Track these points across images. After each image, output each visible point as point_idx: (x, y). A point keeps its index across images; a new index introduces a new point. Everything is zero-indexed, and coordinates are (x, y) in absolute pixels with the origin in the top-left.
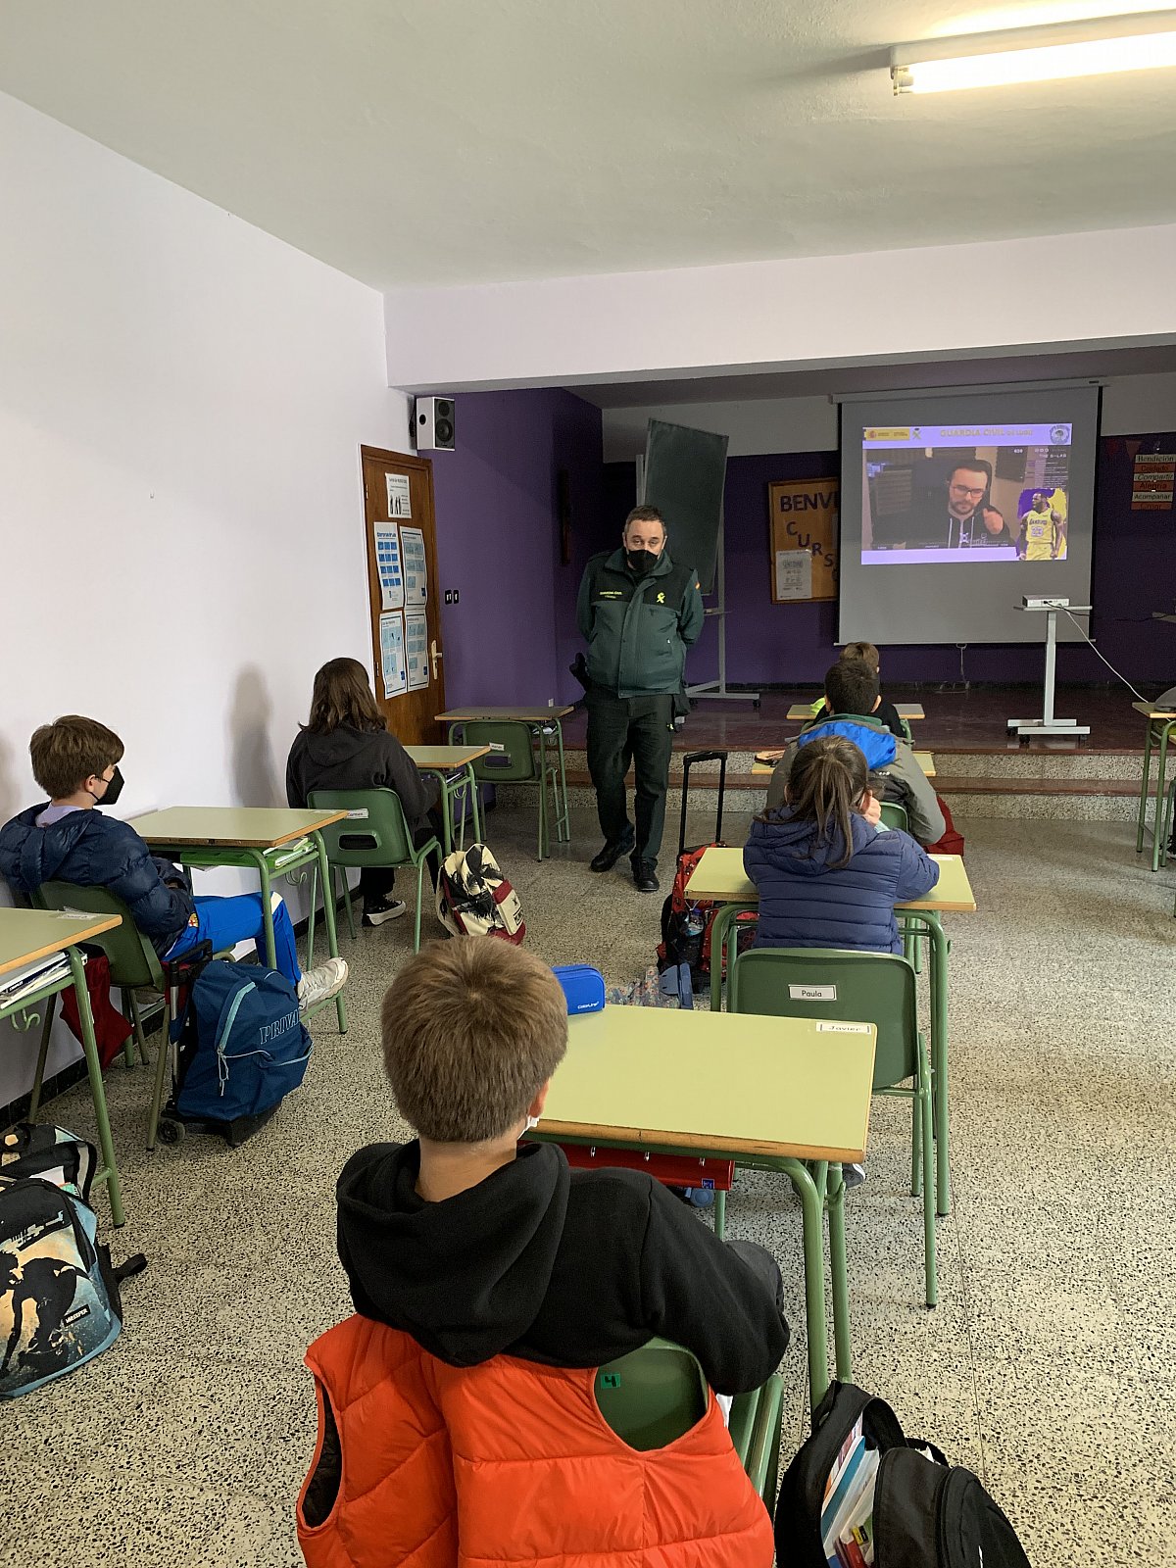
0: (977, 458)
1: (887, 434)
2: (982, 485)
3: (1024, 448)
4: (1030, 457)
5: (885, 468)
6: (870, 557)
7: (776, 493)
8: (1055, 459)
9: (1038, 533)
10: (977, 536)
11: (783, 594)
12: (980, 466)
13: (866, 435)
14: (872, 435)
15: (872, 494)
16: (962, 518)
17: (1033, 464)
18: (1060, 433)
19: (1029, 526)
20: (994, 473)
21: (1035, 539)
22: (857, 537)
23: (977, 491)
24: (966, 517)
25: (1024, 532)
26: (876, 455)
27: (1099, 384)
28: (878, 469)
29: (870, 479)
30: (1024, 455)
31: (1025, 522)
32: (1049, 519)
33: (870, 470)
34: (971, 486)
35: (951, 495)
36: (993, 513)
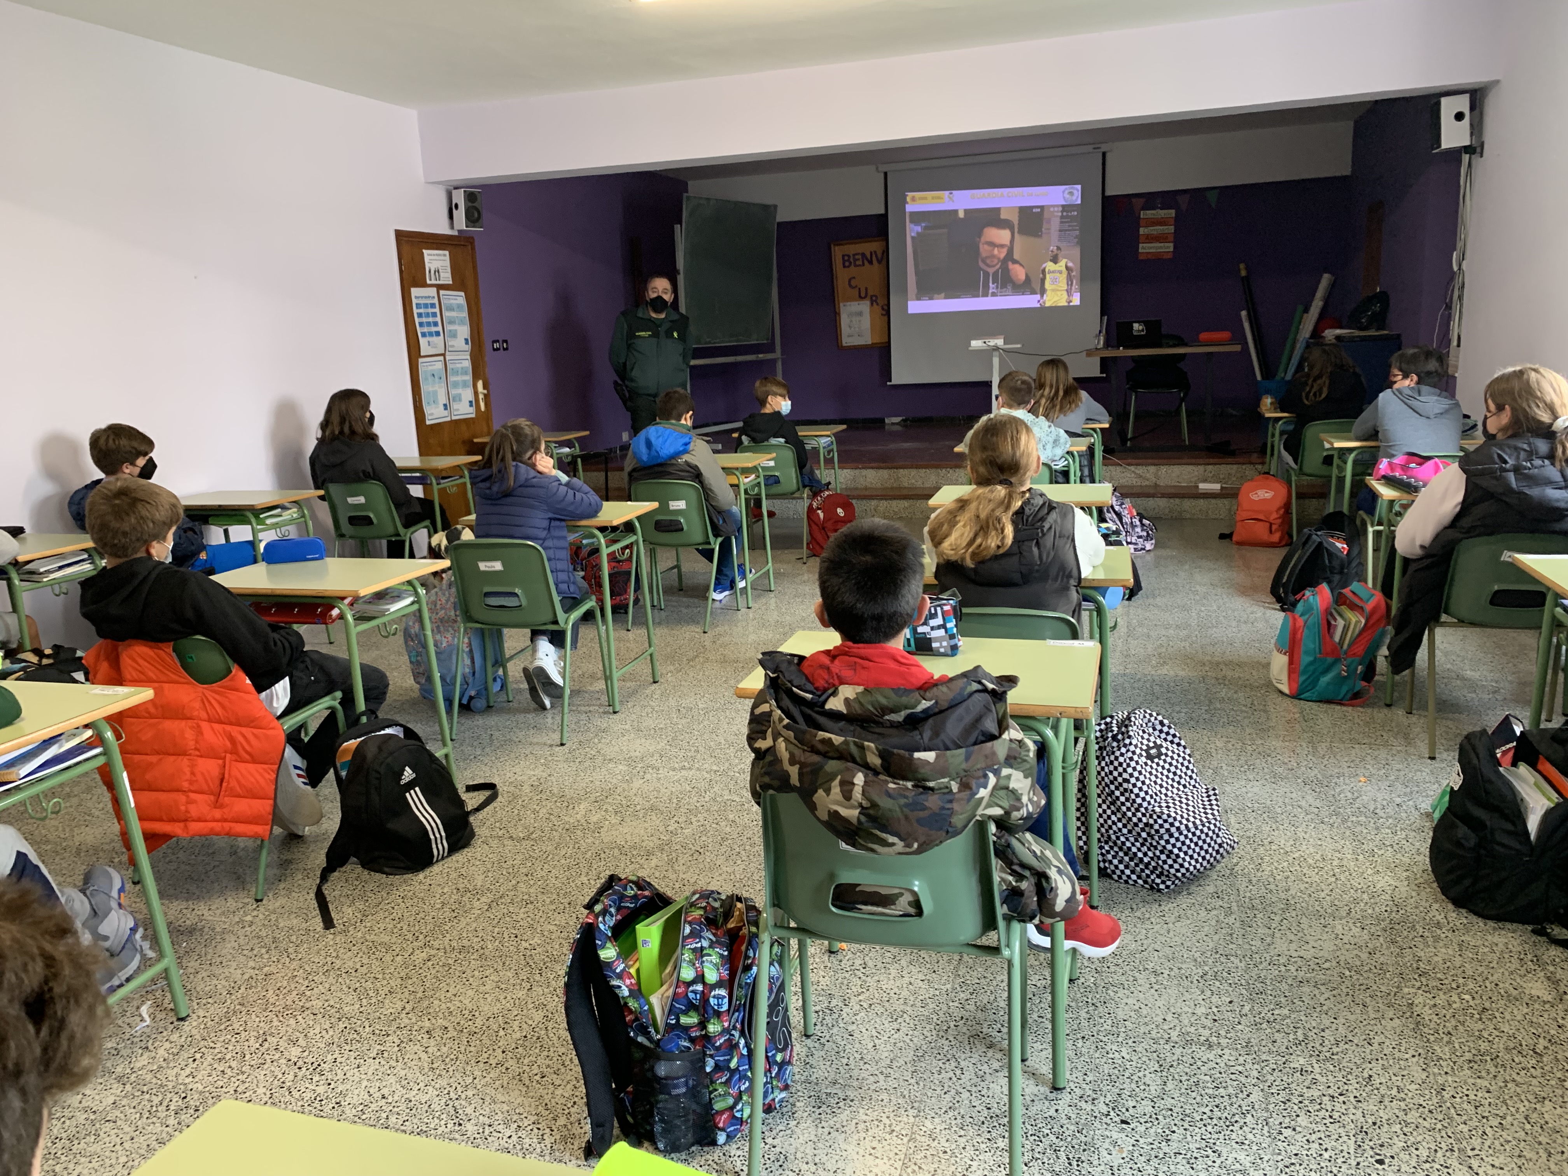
0: (1003, 216)
1: (925, 198)
2: (1007, 242)
3: (1042, 207)
4: (1046, 215)
5: (926, 228)
6: (916, 307)
7: (838, 252)
8: (1067, 217)
9: (1054, 281)
10: (1004, 286)
11: (847, 341)
12: (1005, 224)
13: (908, 199)
14: (913, 199)
15: (915, 252)
16: (991, 271)
17: (1049, 222)
18: (1071, 193)
19: (1048, 276)
20: (1016, 230)
21: (1053, 287)
22: (904, 290)
23: (1002, 246)
24: (994, 269)
25: (1043, 280)
26: (918, 217)
27: (1103, 150)
28: (919, 229)
29: (913, 238)
30: (1041, 214)
31: (1044, 271)
32: (1064, 269)
33: (913, 230)
34: (998, 241)
35: (981, 250)
36: (1017, 266)
